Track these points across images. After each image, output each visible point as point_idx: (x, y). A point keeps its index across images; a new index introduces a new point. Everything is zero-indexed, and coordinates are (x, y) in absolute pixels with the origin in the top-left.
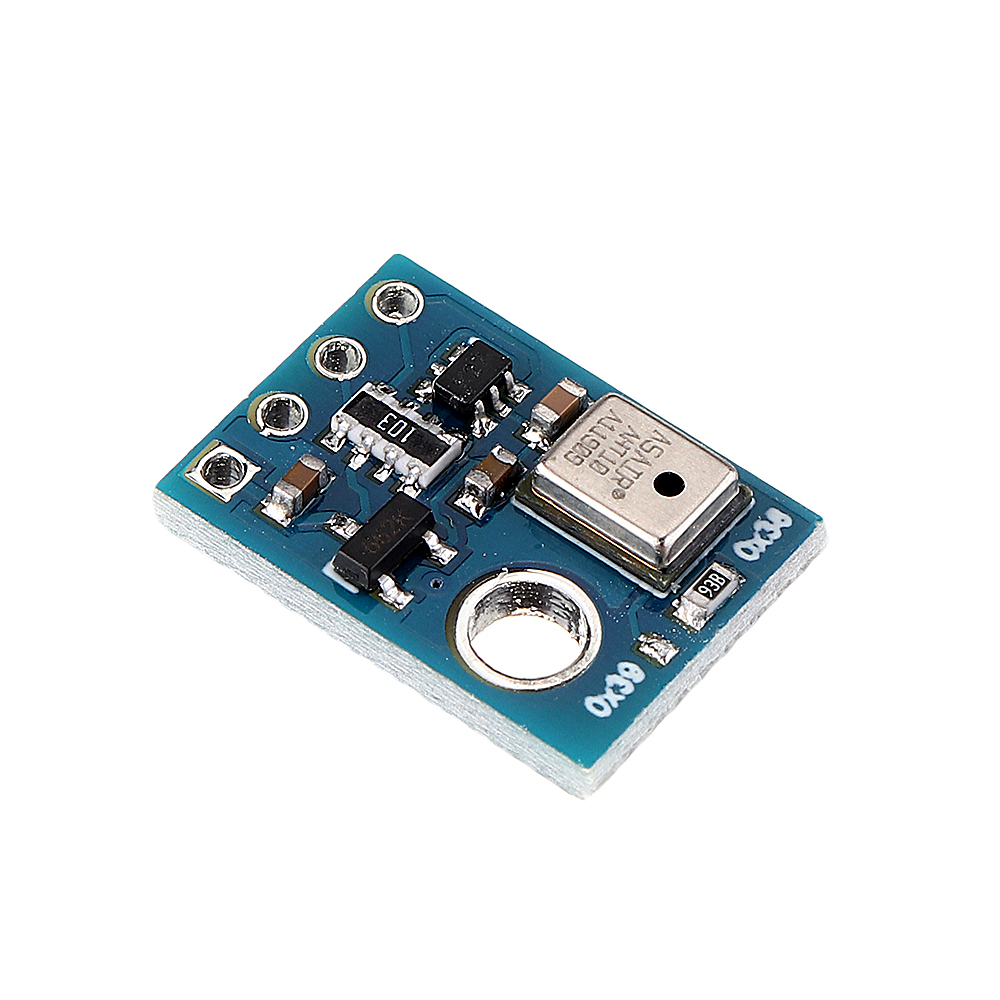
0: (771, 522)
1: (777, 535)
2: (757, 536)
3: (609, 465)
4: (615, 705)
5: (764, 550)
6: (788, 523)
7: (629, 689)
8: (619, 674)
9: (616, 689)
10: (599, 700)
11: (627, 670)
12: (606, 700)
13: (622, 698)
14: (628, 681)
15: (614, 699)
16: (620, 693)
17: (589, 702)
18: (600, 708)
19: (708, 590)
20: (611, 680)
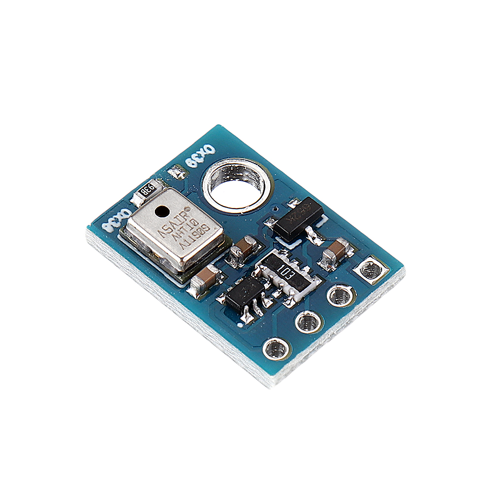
0: (112, 226)
1: (110, 220)
2: (120, 220)
3: (189, 223)
4: (201, 149)
5: (118, 213)
6: (103, 225)
7: (193, 156)
8: (197, 163)
9: (199, 156)
10: (208, 152)
11: (193, 164)
12: (205, 152)
13: (198, 152)
14: (193, 159)
15: (201, 152)
16: (198, 154)
17: (213, 151)
18: (208, 148)
19: (150, 188)
20: (201, 160)
